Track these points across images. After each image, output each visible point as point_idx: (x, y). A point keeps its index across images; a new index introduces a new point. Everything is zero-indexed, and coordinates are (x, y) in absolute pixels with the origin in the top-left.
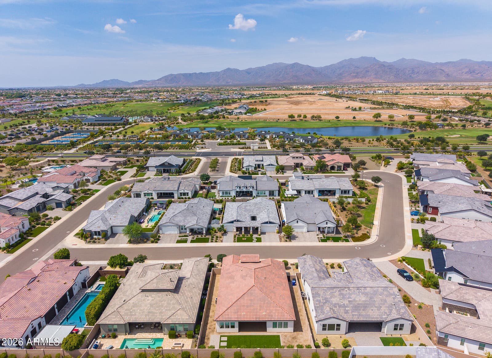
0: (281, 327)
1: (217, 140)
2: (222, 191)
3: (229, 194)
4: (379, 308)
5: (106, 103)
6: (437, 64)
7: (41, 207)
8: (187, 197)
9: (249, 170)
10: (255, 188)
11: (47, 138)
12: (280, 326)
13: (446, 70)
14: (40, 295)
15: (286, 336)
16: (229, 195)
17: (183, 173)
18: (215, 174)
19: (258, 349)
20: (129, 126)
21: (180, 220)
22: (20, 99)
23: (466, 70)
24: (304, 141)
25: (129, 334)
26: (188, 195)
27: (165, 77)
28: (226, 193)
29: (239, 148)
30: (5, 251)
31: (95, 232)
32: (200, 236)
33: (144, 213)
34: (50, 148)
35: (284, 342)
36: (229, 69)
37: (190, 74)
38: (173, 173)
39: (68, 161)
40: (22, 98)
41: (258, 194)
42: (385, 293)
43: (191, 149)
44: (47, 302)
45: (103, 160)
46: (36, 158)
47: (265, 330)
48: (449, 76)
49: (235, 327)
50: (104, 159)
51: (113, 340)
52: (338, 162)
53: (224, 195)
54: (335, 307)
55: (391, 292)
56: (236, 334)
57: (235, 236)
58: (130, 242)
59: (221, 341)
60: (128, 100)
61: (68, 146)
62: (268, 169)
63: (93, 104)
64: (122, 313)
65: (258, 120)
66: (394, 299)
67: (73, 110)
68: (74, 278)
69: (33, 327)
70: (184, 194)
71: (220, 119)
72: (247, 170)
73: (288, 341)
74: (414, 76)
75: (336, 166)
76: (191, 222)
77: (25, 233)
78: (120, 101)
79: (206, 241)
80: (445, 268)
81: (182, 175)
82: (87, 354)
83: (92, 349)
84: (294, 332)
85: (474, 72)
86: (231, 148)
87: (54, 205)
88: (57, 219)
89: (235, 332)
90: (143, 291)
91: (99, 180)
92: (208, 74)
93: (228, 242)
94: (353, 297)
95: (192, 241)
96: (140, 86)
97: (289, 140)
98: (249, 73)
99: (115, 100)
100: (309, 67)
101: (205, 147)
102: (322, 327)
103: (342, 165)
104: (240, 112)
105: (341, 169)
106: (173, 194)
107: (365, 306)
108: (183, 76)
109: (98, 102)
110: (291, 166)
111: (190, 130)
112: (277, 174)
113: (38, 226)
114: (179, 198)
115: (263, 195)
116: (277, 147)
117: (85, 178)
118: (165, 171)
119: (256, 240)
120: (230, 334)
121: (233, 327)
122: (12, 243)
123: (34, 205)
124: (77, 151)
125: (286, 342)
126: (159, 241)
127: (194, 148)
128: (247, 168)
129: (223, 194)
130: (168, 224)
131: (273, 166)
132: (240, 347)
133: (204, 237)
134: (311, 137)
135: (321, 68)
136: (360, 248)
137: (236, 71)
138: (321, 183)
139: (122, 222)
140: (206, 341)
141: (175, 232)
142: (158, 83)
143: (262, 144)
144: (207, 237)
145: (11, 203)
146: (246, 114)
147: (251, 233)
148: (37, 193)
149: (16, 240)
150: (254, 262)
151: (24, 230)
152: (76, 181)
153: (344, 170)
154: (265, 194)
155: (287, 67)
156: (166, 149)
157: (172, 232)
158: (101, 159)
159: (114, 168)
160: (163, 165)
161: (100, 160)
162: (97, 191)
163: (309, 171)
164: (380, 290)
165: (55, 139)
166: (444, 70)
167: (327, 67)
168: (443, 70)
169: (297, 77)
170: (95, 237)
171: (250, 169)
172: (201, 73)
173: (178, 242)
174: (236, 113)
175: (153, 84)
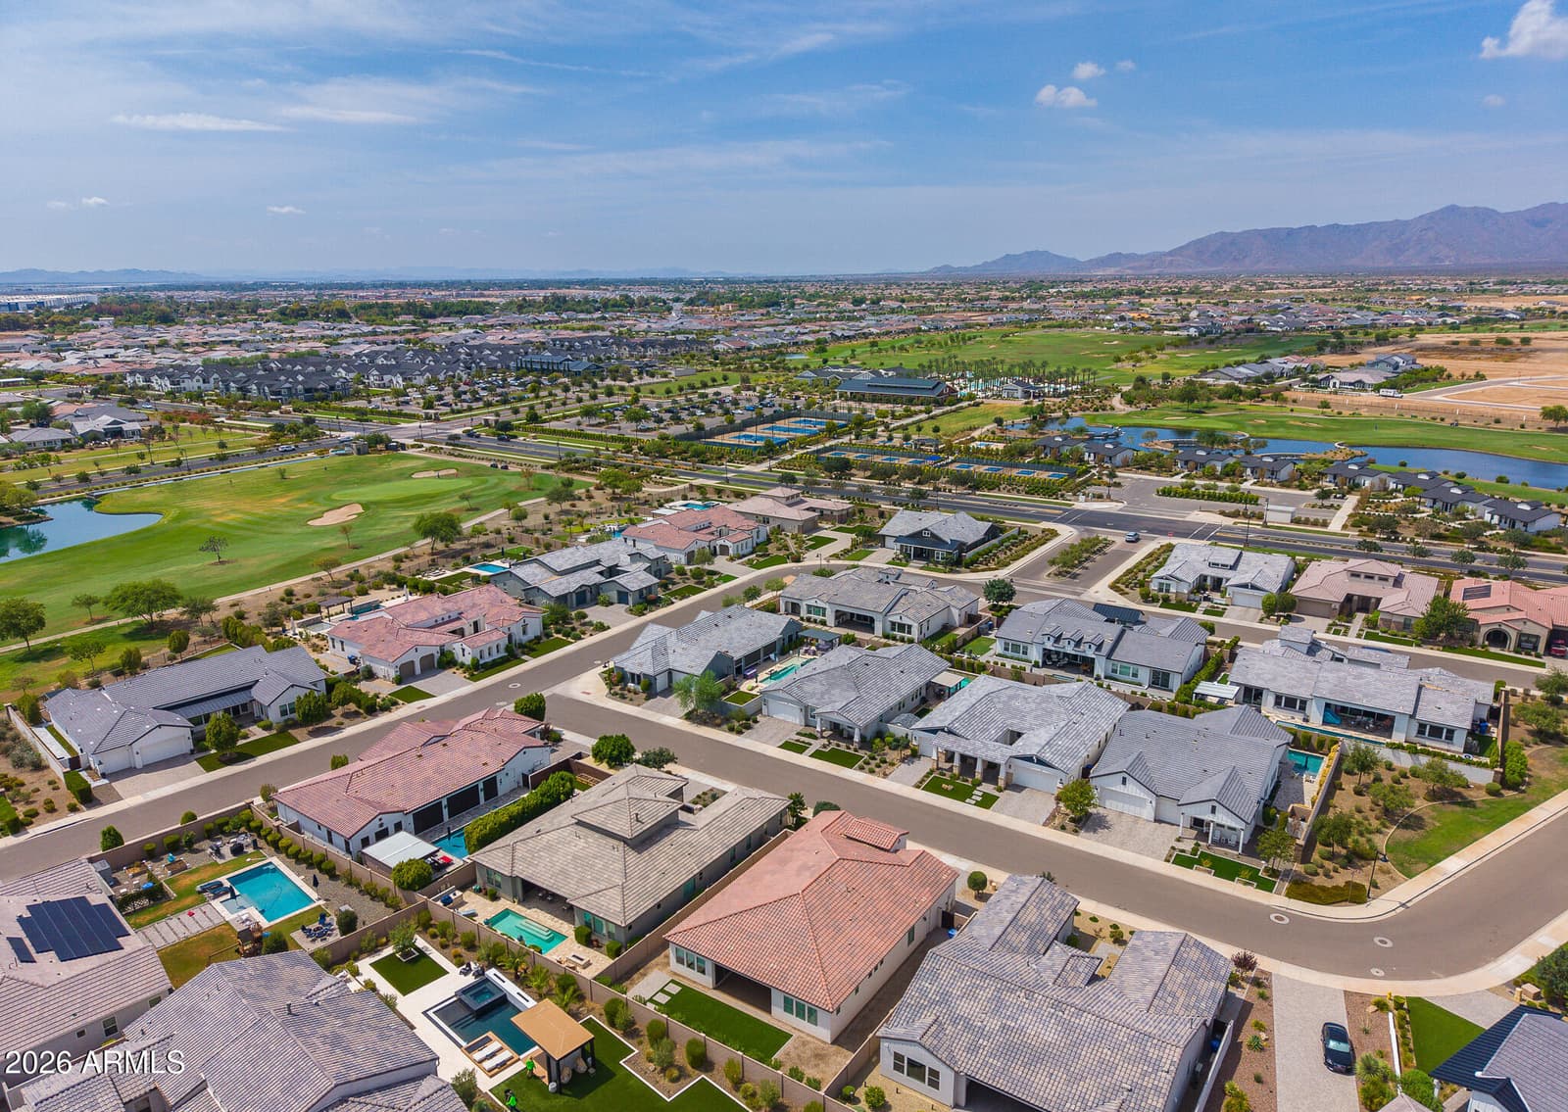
0: (801, 1017)
1: (1172, 476)
2: (1003, 641)
3: (1025, 653)
4: (1075, 1079)
5: (963, 328)
7: (587, 596)
8: (906, 635)
9: (1168, 591)
10: (1106, 649)
11: (731, 427)
12: (800, 1014)
14: (430, 772)
15: (804, 1043)
16: (1024, 657)
17: (967, 567)
18: (1058, 586)
20: (949, 408)
21: (812, 692)
22: (764, 311)
24: (1496, 518)
25: (519, 903)
26: (909, 632)
27: (1200, 241)
28: (1016, 648)
29: (1222, 513)
30: (467, 675)
31: (633, 675)
32: (843, 746)
33: (772, 656)
34: (722, 454)
35: (788, 1054)
37: (1290, 232)
38: (938, 562)
39: (728, 492)
40: (770, 309)
41: (1114, 671)
42: (1132, 1049)
43: (1062, 496)
44: (432, 788)
45: (790, 501)
46: (675, 476)
47: (766, 1008)
49: (707, 972)
50: (795, 500)
51: (488, 902)
52: (1525, 621)
53: (1009, 653)
54: (954, 1023)
55: (1154, 1053)
56: (703, 988)
57: (932, 772)
58: (689, 717)
59: (661, 990)
60: (1027, 321)
61: (759, 454)
62: (1238, 599)
63: (924, 331)
64: (518, 854)
65: (1407, 417)
66: (1144, 1074)
67: (853, 351)
68: (506, 760)
69: (381, 825)
70: (902, 627)
71: (1263, 400)
72: (1161, 590)
73: (799, 1056)
75: (1513, 635)
76: (834, 704)
77: (521, 646)
78: (1003, 324)
79: (848, 761)
80: (1478, 1074)
81: (959, 572)
82: (425, 905)
83: (439, 903)
84: (833, 1043)
86: (1193, 509)
87: (614, 595)
88: (602, 628)
89: (704, 983)
90: (580, 823)
91: (752, 553)
92: (1360, 230)
93: (901, 783)
94: (1025, 1019)
95: (817, 755)
96: (1111, 271)
97: (1439, 505)
99: (990, 319)
101: (1109, 497)
102: (892, 1059)
103: (1544, 635)
104: (1360, 382)
105: (1535, 648)
106: (872, 620)
107: (1038, 1056)
109: (939, 324)
110: (1328, 603)
111: (1117, 435)
112: (1261, 621)
113: (556, 635)
114: (886, 636)
115: (1130, 678)
116: (1365, 528)
117: (720, 542)
118: (920, 555)
119: (979, 799)
120: (693, 986)
121: (702, 970)
122: (488, 659)
123: (573, 587)
124: (770, 469)
125: (793, 1055)
126: (747, 732)
127: (1074, 495)
128: (1161, 584)
129: (1006, 649)
130: (780, 694)
131: (1256, 593)
133: (852, 751)
134: (1528, 508)
136: (1287, 920)
137: (1484, 215)
138: (1350, 679)
139: (693, 664)
140: (635, 976)
141: (794, 719)
142: (1171, 262)
143: (1322, 506)
144: (861, 753)
145: (536, 575)
146: (1377, 388)
147: (978, 776)
148: (597, 563)
149: (496, 656)
150: (876, 847)
151: (525, 639)
152: (694, 548)
153: (1548, 651)
154: (1135, 675)
156: (990, 490)
157: (790, 719)
158: (788, 498)
159: (809, 527)
160: (916, 536)
161: (784, 501)
162: (730, 578)
163: (1395, 631)
164: (1122, 1035)
165: (751, 431)
170: (631, 685)
171: (1173, 590)
172: (1337, 226)
173: (787, 746)
174: (1341, 383)
175: (1151, 267)
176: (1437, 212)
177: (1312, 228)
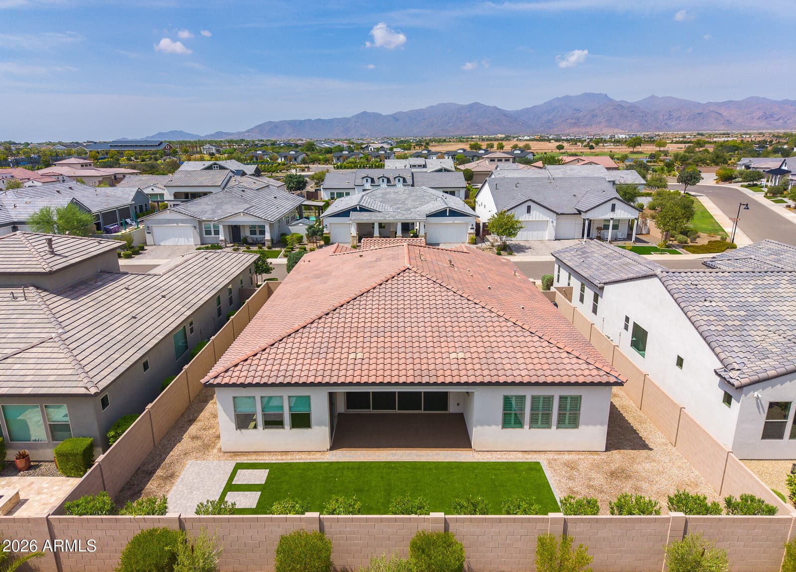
0: (547, 424)
2: (329, 192)
6: (710, 104)
10: (409, 182)
12: (541, 419)
13: (725, 114)
15: (571, 466)
19: (433, 515)
23: (759, 113)
27: (260, 126)
28: (340, 195)
32: (255, 248)
36: (364, 113)
37: (301, 122)
47: (463, 440)
48: (731, 123)
49: (313, 419)
50: (89, 167)
56: (318, 455)
59: (230, 487)
74: (673, 123)
84: (609, 450)
85: (772, 116)
89: (313, 446)
92: (331, 121)
98: (397, 120)
100: (497, 109)
101: (309, 170)
102: (762, 419)
104: (382, 147)
108: (290, 124)
121: (301, 421)
126: (138, 256)
129: (333, 198)
130: (168, 216)
132: (321, 510)
133: (265, 248)
134: (519, 152)
135: (517, 112)
137: (376, 116)
142: (248, 136)
144: (276, 249)
155: (460, 110)
166: (723, 114)
167: (527, 111)
168: (719, 114)
169: (478, 126)
172: (320, 120)
175: (239, 138)
176: (359, 114)
177: (310, 120)
